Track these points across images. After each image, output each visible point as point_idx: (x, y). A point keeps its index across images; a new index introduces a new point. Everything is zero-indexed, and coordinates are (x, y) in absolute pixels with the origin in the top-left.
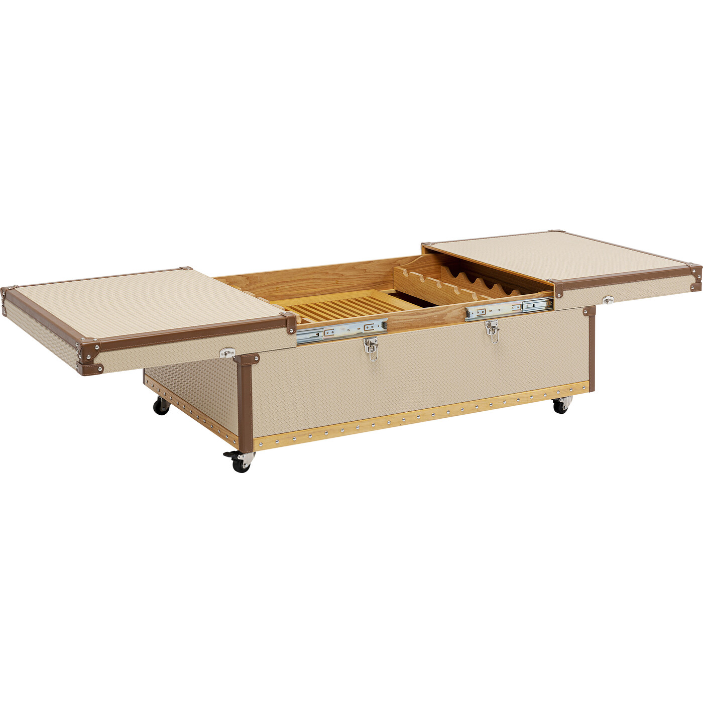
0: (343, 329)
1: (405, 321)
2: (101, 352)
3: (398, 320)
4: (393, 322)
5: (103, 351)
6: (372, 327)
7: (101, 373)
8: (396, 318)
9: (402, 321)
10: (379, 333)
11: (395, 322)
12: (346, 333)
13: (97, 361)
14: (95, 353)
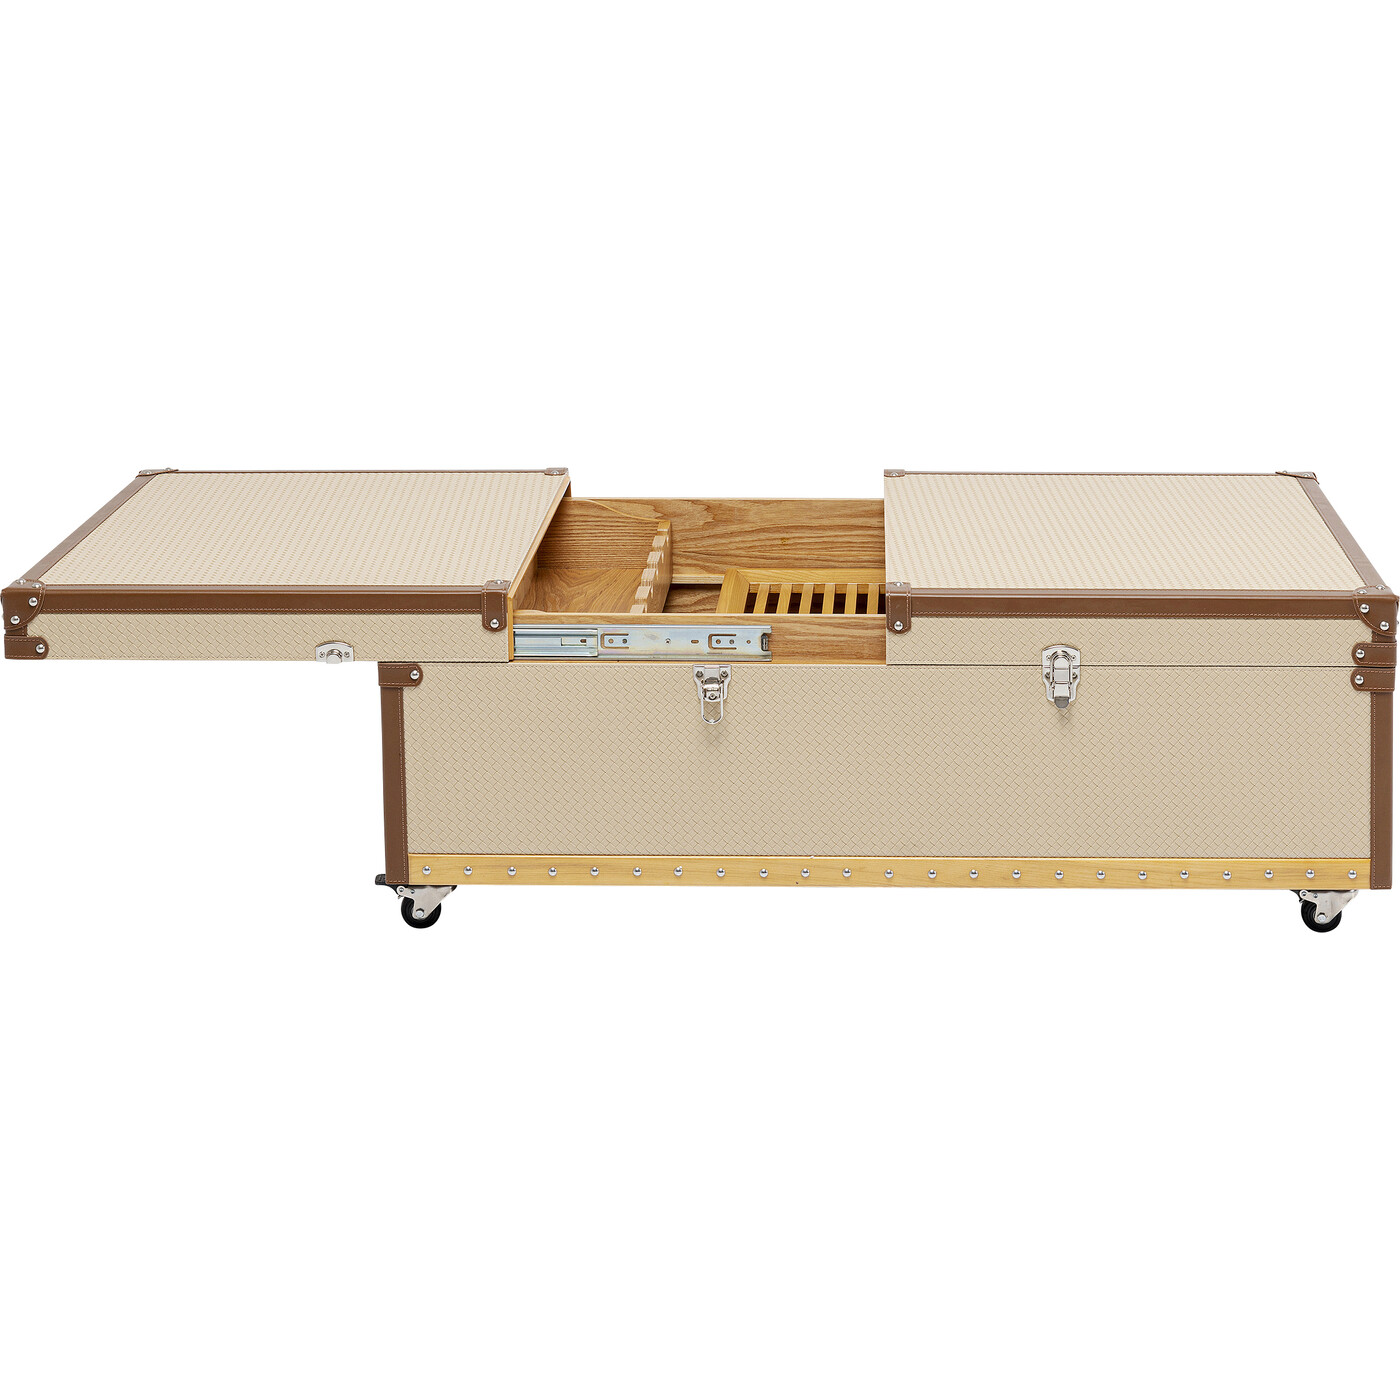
0: (653, 637)
1: (823, 638)
2: (42, 612)
3: (805, 634)
4: (789, 637)
5: (48, 612)
6: (732, 642)
7: (42, 656)
8: (797, 628)
9: (815, 638)
10: (748, 659)
11: (796, 638)
12: (660, 646)
13: (35, 629)
14: (29, 614)
